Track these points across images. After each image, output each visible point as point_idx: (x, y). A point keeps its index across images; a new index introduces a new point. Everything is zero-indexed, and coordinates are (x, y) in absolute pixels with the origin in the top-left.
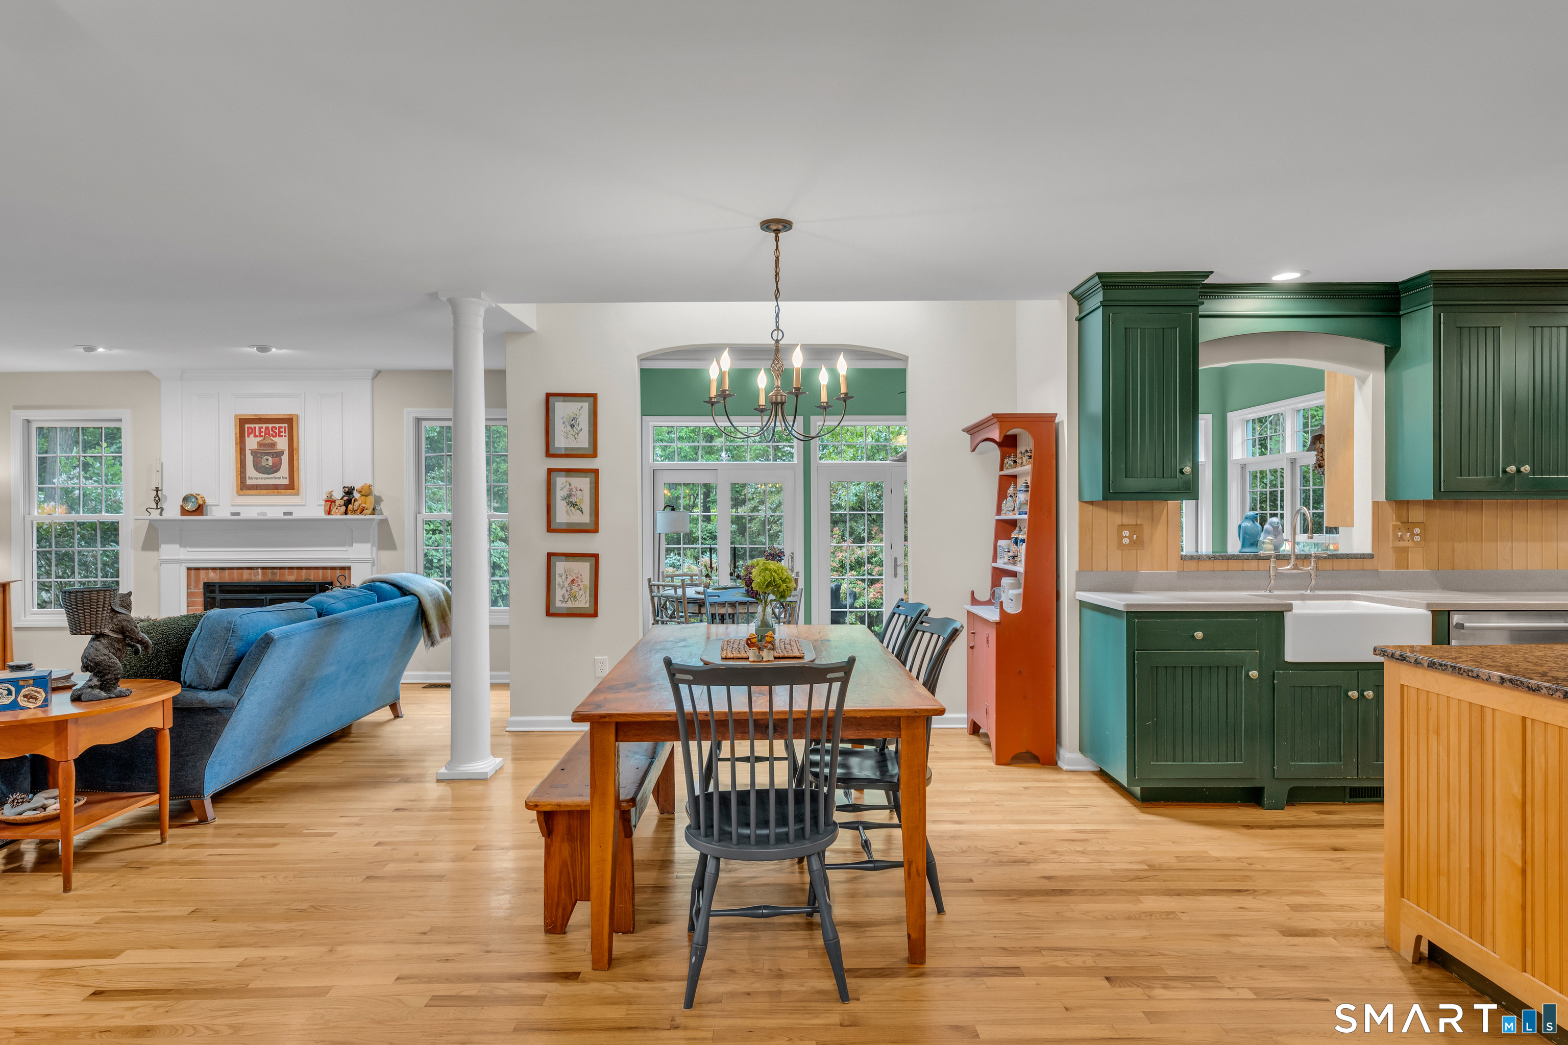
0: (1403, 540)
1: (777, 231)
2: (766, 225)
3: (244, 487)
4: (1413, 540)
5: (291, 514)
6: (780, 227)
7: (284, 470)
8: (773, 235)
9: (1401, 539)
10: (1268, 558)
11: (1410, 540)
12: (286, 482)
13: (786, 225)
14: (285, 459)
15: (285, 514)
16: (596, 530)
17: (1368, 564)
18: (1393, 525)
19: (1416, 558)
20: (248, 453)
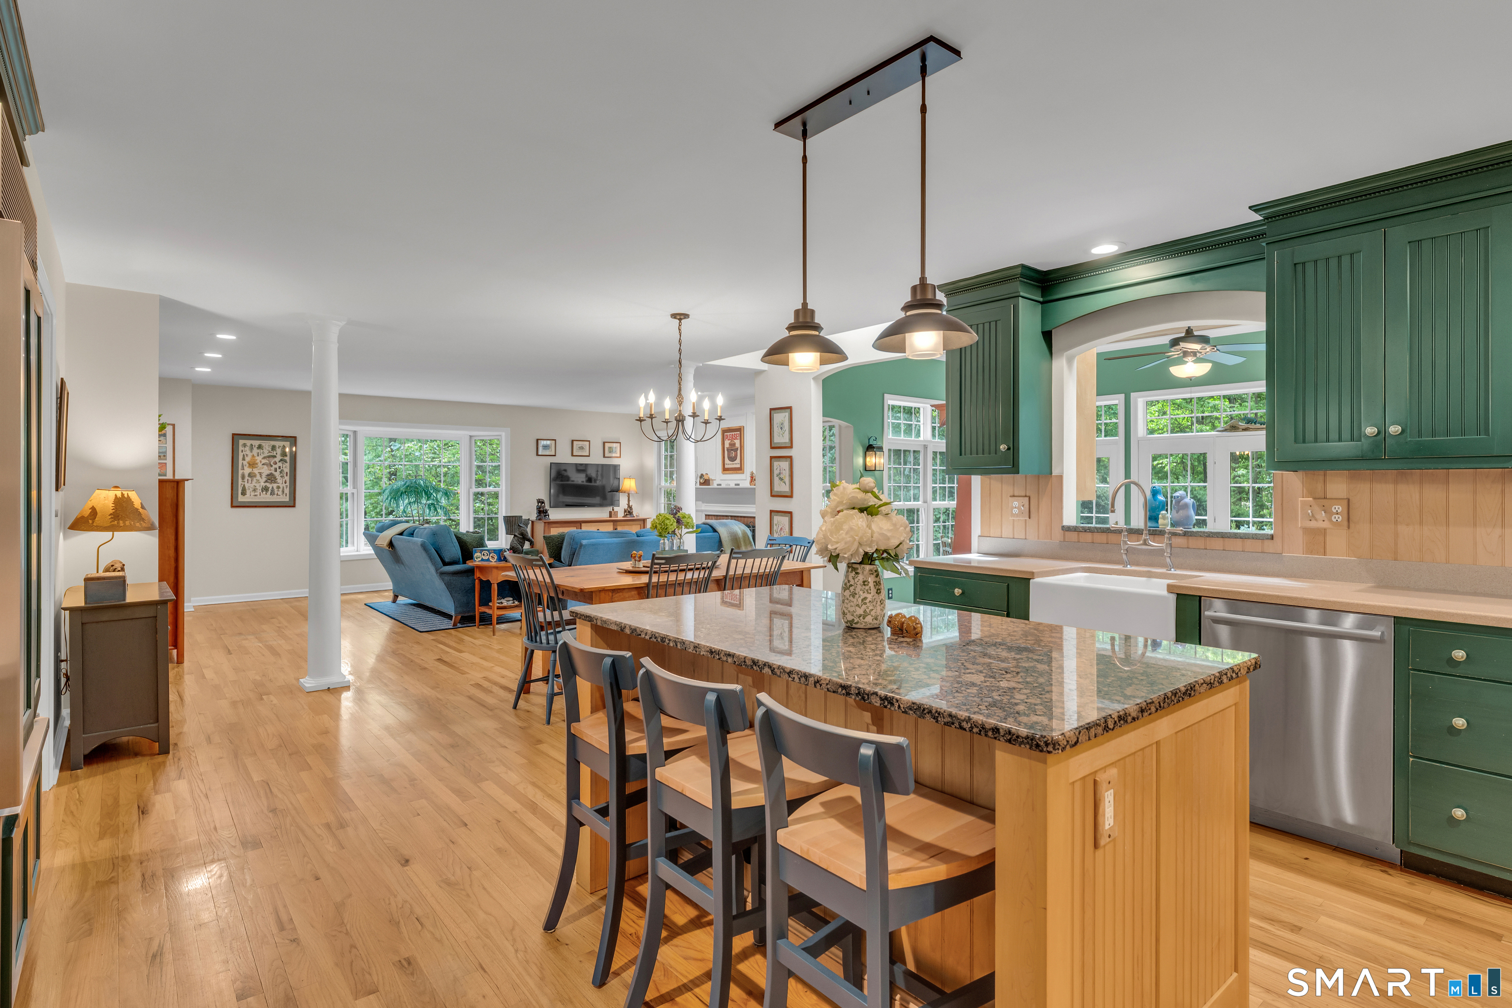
0: (1316, 520)
1: (680, 320)
2: (674, 316)
3: (725, 470)
4: (1330, 520)
5: (738, 485)
6: (682, 317)
7: (738, 460)
8: (678, 321)
9: (1313, 518)
10: (1119, 532)
11: (1325, 519)
12: (738, 466)
13: (686, 316)
14: (739, 452)
15: (736, 485)
16: (791, 496)
17: (1269, 546)
18: (1303, 502)
19: (1337, 541)
20: (726, 449)
